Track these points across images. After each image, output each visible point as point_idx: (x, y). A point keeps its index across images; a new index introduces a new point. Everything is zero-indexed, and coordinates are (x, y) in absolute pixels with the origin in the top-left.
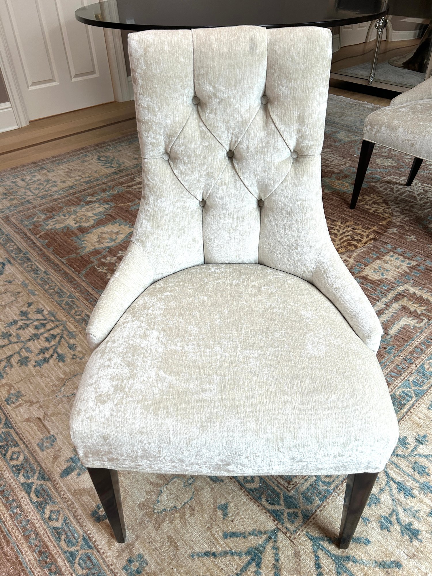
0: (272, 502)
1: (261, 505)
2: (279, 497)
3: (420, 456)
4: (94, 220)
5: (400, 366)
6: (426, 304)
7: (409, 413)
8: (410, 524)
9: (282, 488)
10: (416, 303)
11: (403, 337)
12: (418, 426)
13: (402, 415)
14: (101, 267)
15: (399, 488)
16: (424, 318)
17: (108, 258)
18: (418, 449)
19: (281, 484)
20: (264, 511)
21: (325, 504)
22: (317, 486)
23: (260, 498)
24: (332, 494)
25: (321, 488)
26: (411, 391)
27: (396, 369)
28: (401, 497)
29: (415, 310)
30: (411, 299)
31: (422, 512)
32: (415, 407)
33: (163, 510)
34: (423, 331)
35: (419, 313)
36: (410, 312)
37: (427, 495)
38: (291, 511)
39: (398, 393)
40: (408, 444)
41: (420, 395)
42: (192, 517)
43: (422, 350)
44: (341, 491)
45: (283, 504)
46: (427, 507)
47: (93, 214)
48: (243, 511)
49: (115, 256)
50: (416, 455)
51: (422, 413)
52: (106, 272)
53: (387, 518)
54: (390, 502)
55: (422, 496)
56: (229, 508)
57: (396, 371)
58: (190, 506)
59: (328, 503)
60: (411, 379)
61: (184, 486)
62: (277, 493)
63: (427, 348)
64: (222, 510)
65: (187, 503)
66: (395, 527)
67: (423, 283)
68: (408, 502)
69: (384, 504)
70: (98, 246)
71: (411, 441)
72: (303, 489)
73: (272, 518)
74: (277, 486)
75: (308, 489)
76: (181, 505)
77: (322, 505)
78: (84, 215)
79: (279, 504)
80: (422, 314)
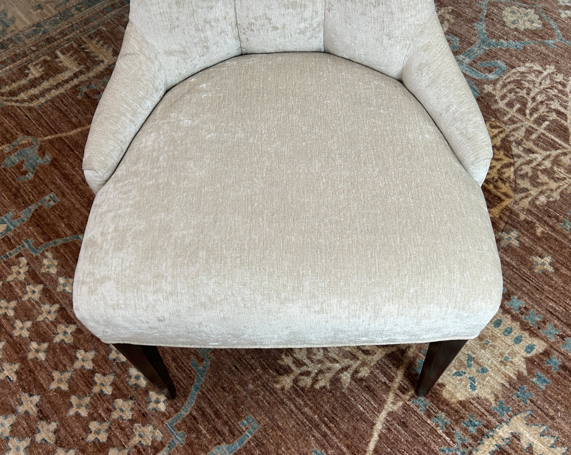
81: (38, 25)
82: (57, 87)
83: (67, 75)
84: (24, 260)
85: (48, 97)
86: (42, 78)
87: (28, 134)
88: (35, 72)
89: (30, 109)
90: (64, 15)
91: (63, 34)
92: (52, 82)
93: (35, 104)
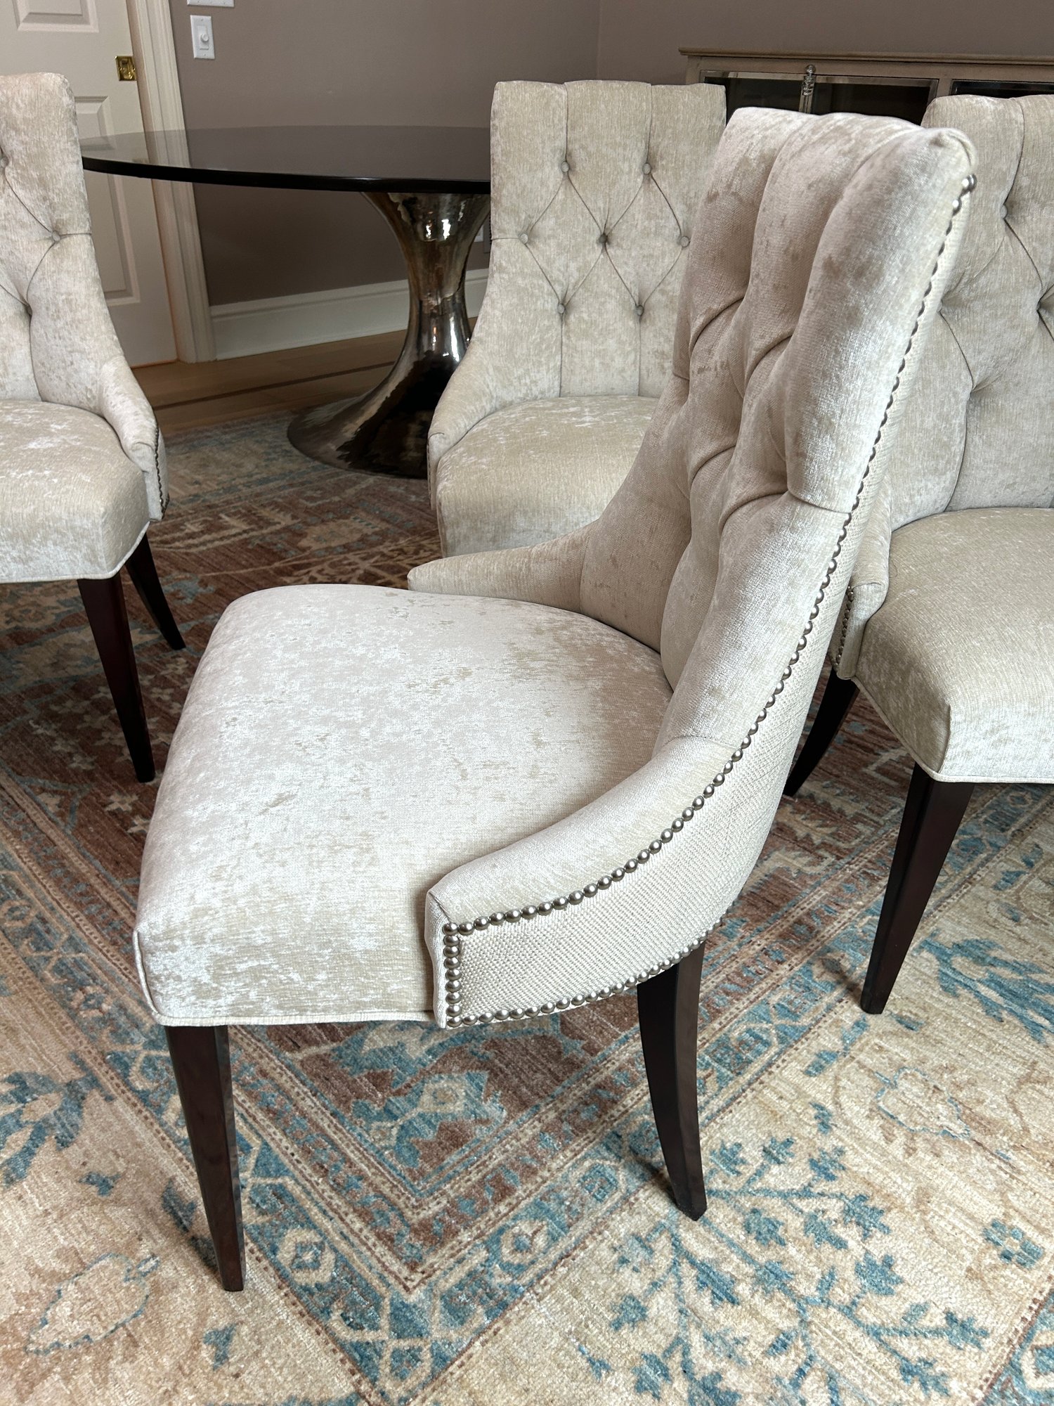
0: (358, 1321)
1: (326, 1329)
2: (378, 1308)
3: (768, 1192)
4: (58, 615)
5: (752, 969)
6: (836, 820)
7: (755, 1085)
8: (718, 1376)
9: (392, 1280)
10: (812, 819)
11: (770, 898)
12: (776, 1116)
13: (738, 1088)
14: (45, 725)
15: (702, 1278)
16: (826, 854)
17: (69, 704)
18: (766, 1176)
19: (391, 1272)
20: (331, 1346)
21: (500, 1324)
22: (487, 1278)
23: (326, 1311)
24: (522, 1296)
25: (496, 1281)
26: (769, 1029)
27: (739, 974)
28: (704, 1302)
29: (808, 836)
30: (802, 808)
31: (752, 1343)
32: (773, 1069)
33: (52, 1346)
34: (819, 884)
35: (817, 840)
36: (796, 839)
37: (772, 1297)
38: (404, 1344)
39: (736, 1034)
40: (743, 1162)
41: (788, 1040)
42: (127, 1365)
43: (811, 929)
44: (548, 1287)
45: (387, 1327)
46: (766, 1328)
47: (58, 601)
48: (273, 1348)
49: (87, 698)
50: (758, 1191)
51: (789, 1083)
52: (55, 735)
53: (658, 1362)
54: (673, 1317)
55: (758, 1300)
56: (235, 1338)
57: (738, 980)
58: (129, 1335)
59: (508, 1322)
60: (775, 999)
61: (127, 1280)
62: (375, 1298)
63: (825, 924)
64: (215, 1344)
65: (123, 1325)
66: (675, 1385)
67: (835, 771)
68: (721, 1316)
69: (656, 1324)
70: (50, 675)
71: (752, 1155)
72: (448, 1286)
73: (348, 1365)
74: (381, 1278)
75: (461, 1285)
76: (103, 1333)
77: (489, 1328)
78: (34, 604)
79: (375, 1327)
80: (824, 845)
81: (196, 495)
82: (221, 539)
83: (233, 531)
84: (182, 660)
85: (210, 546)
86: (203, 532)
87: (185, 571)
88: (191, 528)
89: (187, 554)
90: (229, 490)
91: (228, 502)
92: (214, 535)
93: (194, 550)
